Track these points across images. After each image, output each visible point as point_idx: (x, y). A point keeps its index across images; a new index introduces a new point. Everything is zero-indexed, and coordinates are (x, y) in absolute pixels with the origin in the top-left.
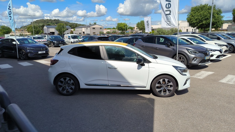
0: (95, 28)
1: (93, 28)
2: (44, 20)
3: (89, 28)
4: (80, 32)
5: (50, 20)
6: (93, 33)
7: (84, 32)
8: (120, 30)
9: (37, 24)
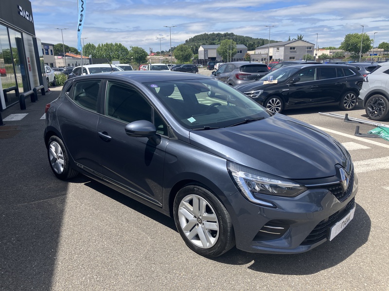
0: (294, 48)
1: (291, 48)
2: (207, 35)
3: (282, 49)
4: (264, 56)
5: (218, 35)
6: (291, 58)
7: (271, 57)
8: (350, 51)
9: (196, 44)
